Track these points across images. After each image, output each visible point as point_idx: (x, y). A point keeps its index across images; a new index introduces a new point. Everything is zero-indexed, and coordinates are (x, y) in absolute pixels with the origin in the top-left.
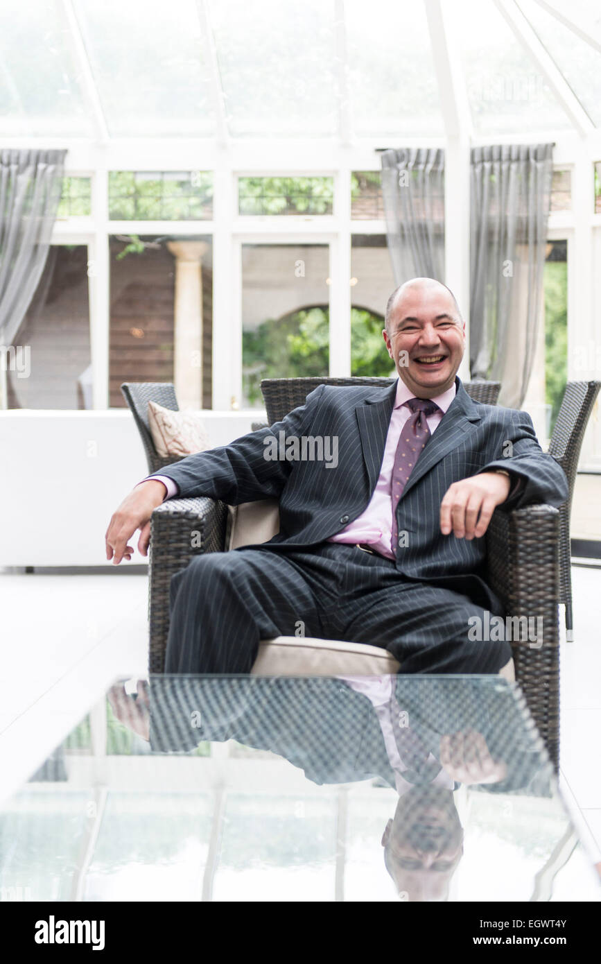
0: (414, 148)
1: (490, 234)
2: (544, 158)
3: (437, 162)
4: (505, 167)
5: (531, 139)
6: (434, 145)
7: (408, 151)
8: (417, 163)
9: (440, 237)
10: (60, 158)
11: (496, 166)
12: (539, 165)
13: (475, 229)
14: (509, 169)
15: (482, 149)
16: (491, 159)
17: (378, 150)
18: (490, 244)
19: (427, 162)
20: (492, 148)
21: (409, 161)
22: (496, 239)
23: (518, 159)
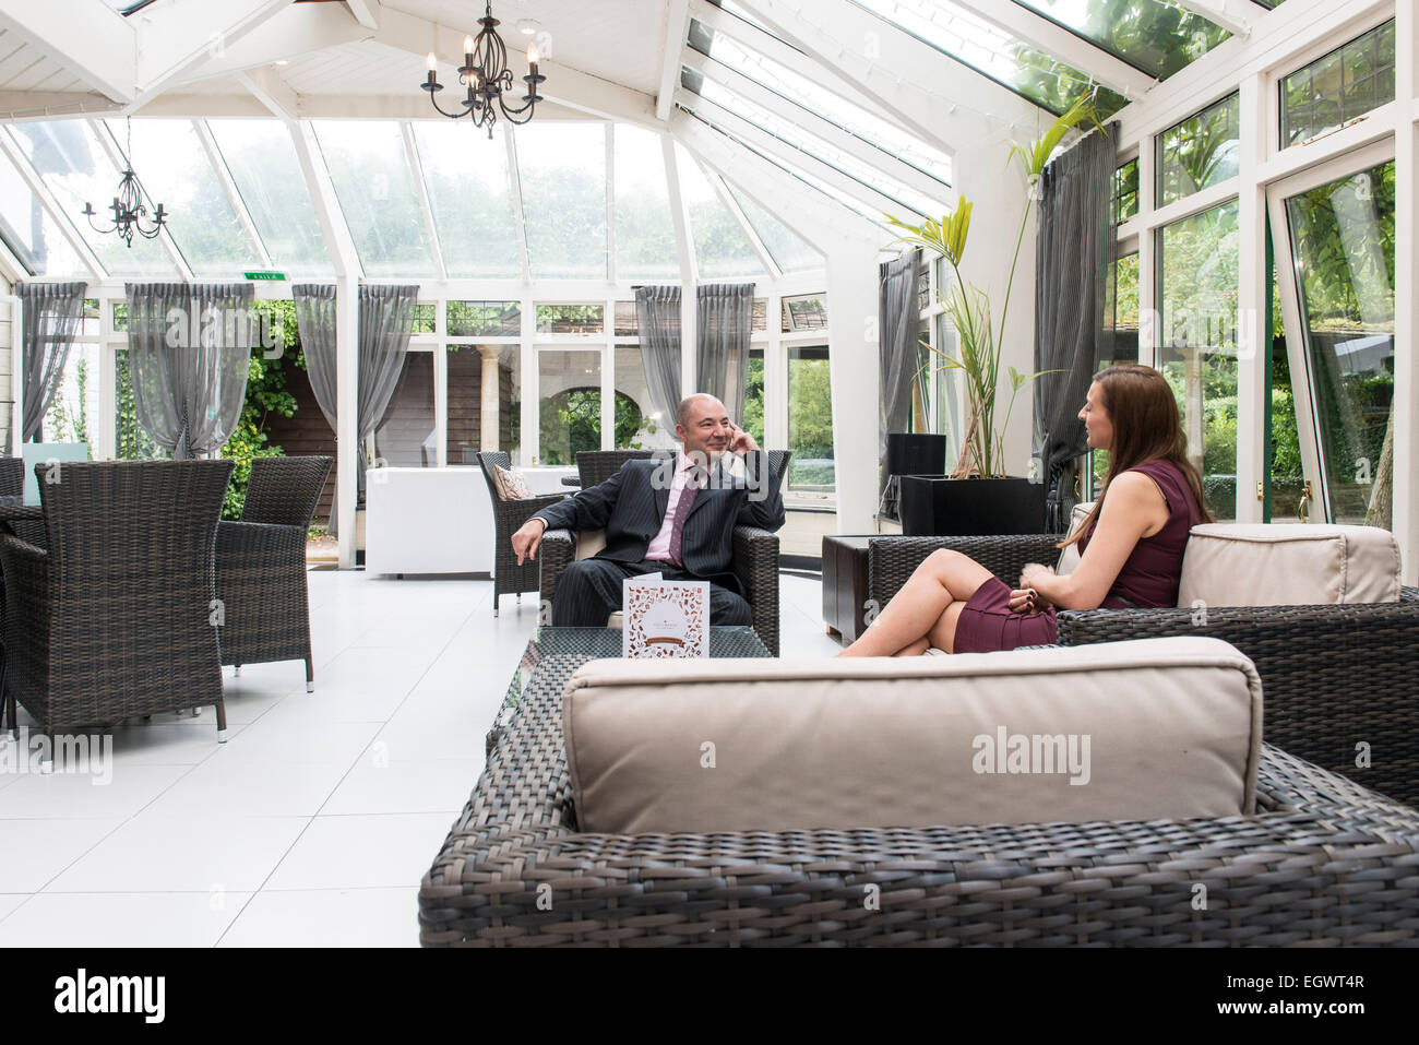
0: (659, 285)
1: (711, 345)
2: (747, 295)
3: (674, 296)
4: (720, 300)
5: (739, 281)
6: (672, 283)
7: (655, 287)
8: (661, 296)
9: (678, 346)
10: (414, 292)
11: (715, 299)
12: (744, 299)
13: (700, 342)
14: (724, 301)
15: (705, 287)
16: (711, 295)
17: (633, 287)
18: (711, 352)
19: (667, 296)
20: (712, 286)
21: (655, 295)
22: (715, 349)
23: (730, 294)
